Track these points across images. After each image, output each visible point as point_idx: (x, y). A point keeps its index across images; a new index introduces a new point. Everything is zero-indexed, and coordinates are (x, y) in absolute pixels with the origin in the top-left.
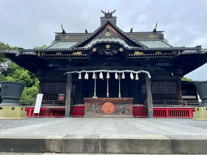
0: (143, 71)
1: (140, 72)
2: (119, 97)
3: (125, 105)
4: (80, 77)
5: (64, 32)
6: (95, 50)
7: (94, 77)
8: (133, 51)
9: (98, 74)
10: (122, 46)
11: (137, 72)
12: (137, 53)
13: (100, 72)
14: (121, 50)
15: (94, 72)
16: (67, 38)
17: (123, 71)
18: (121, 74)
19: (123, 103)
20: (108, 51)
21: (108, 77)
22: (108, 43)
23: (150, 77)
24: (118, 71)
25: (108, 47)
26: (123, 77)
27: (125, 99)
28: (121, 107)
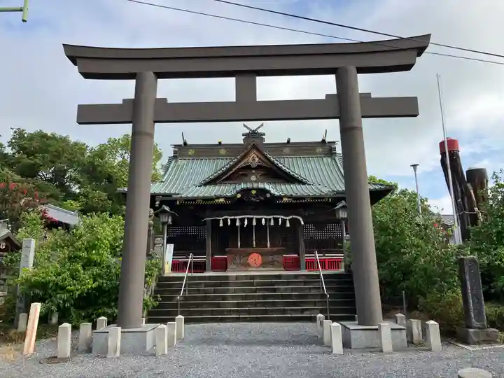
0: (294, 216)
1: (291, 217)
2: (267, 247)
3: (275, 256)
4: (221, 225)
5: (185, 144)
6: (239, 196)
7: (238, 224)
8: (281, 197)
9: (242, 220)
10: (268, 192)
11: (288, 218)
12: (285, 200)
13: (245, 218)
14: (268, 195)
15: (237, 217)
16: (191, 152)
17: (271, 217)
18: (270, 219)
19: (273, 254)
20: (254, 197)
21: (254, 223)
22: (254, 189)
23: (303, 223)
24: (266, 217)
25: (254, 192)
26: (272, 223)
27: (275, 249)
28: (270, 258)
